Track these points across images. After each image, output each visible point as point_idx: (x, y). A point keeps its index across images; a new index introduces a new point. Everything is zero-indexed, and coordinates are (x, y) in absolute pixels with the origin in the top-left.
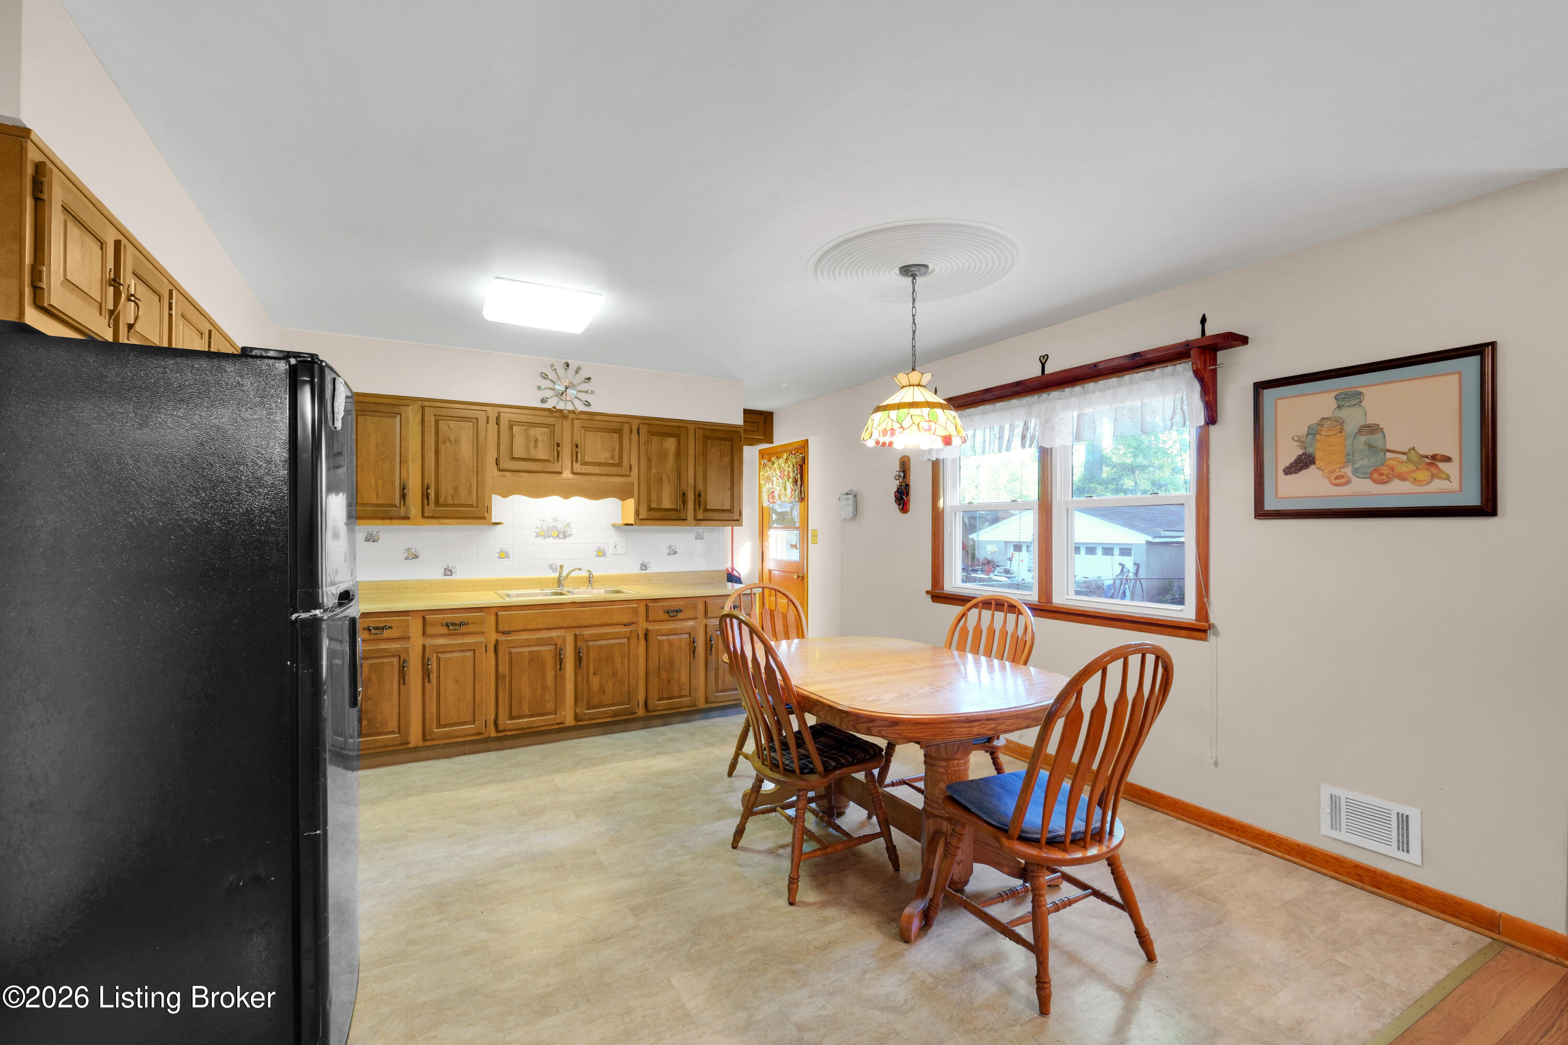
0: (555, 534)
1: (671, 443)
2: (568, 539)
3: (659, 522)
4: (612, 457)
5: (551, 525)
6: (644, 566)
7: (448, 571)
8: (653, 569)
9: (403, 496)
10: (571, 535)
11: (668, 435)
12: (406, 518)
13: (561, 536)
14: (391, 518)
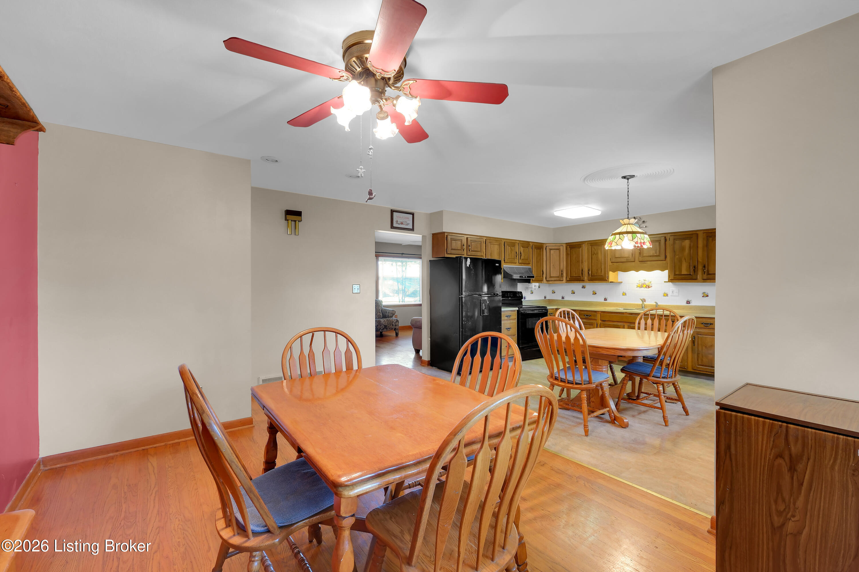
0: (645, 286)
1: (687, 243)
2: (650, 288)
3: (681, 281)
4: (656, 253)
5: (643, 282)
6: (688, 302)
7: (605, 299)
8: (693, 304)
9: (582, 274)
10: (652, 286)
11: (685, 239)
12: (583, 280)
13: (647, 287)
14: (580, 281)
